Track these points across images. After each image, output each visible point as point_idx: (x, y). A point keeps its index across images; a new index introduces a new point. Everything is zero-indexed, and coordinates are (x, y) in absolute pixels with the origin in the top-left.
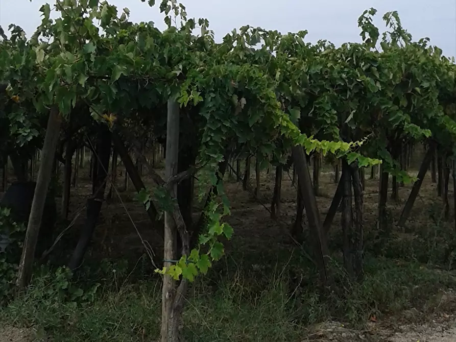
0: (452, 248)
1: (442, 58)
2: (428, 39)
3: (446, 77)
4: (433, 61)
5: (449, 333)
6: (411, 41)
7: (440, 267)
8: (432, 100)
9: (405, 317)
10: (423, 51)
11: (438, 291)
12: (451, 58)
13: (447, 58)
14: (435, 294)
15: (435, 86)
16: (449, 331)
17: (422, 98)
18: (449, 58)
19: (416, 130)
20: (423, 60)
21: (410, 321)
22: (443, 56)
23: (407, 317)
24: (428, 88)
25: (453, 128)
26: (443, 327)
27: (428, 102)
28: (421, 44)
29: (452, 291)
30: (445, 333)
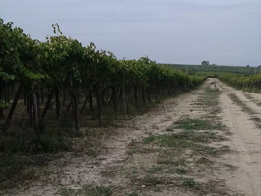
0: (33, 142)
1: (23, 35)
2: (12, 23)
3: (24, 45)
4: (16, 36)
5: (29, 191)
6: (3, 24)
7: (26, 154)
8: (16, 58)
9: (2, 186)
10: (9, 30)
11: (23, 168)
12: (28, 35)
13: (26, 35)
14: (22, 170)
15: (17, 51)
16: (28, 190)
17: (10, 57)
18: (27, 35)
19: (6, 75)
20: (10, 35)
21: (6, 188)
22: (24, 34)
23: (4, 186)
24: (13, 52)
25: (28, 75)
26: (25, 188)
27: (14, 60)
28: (9, 26)
29: (31, 167)
30: (26, 191)
